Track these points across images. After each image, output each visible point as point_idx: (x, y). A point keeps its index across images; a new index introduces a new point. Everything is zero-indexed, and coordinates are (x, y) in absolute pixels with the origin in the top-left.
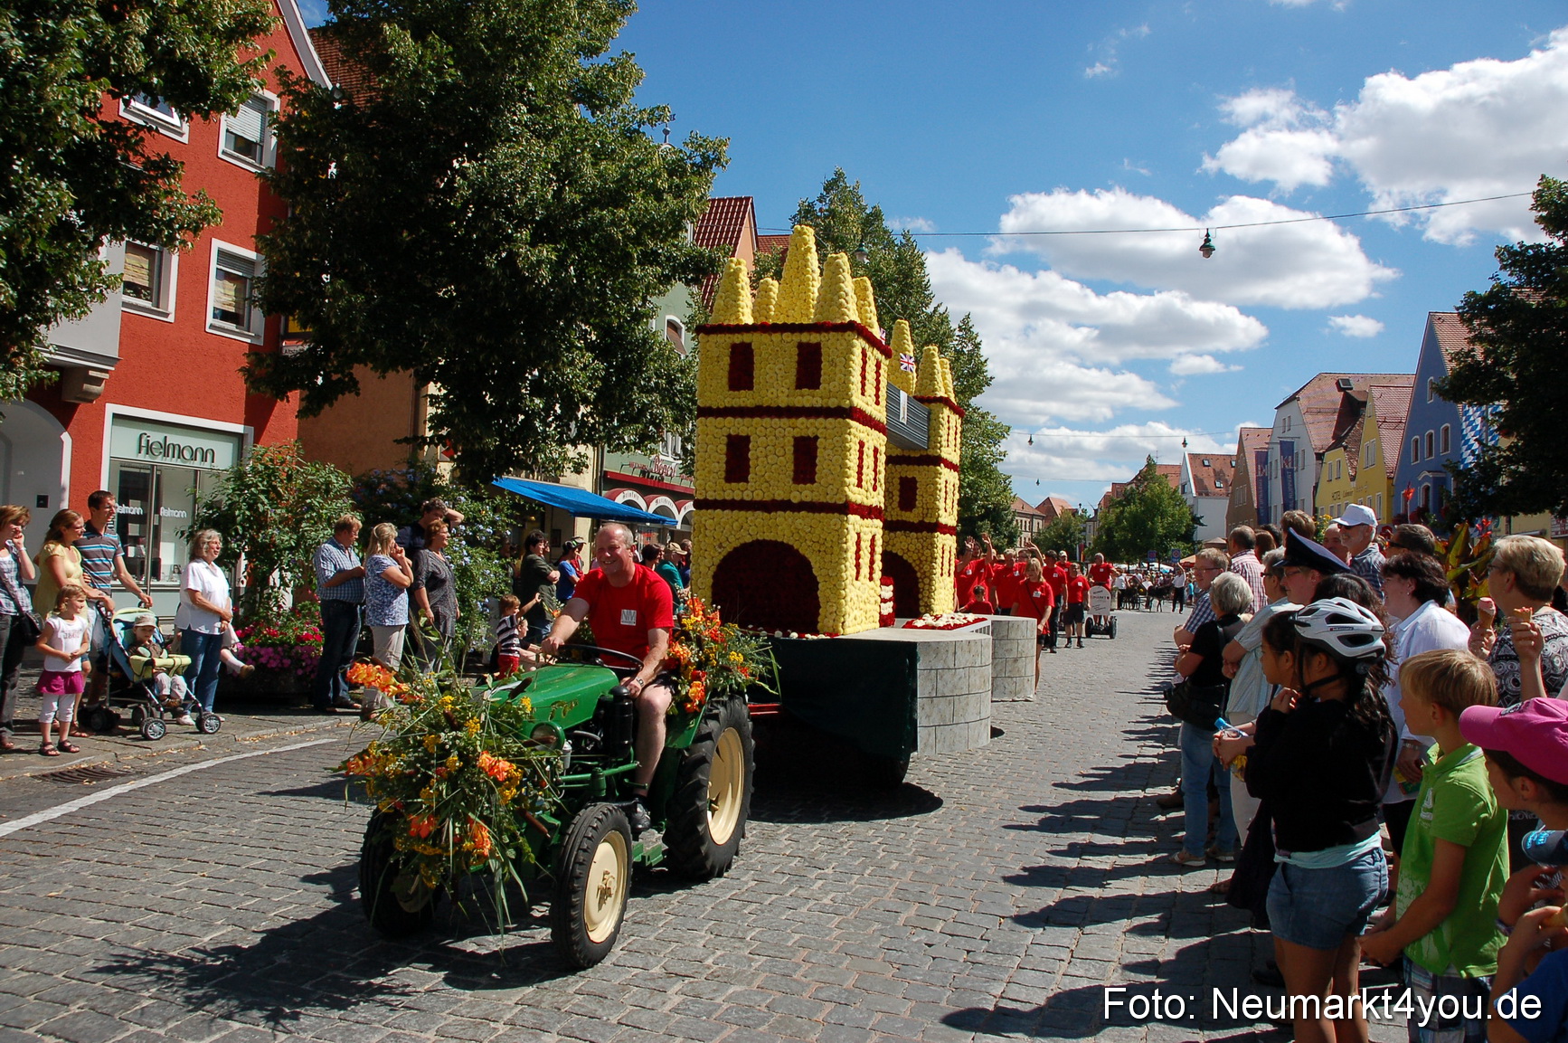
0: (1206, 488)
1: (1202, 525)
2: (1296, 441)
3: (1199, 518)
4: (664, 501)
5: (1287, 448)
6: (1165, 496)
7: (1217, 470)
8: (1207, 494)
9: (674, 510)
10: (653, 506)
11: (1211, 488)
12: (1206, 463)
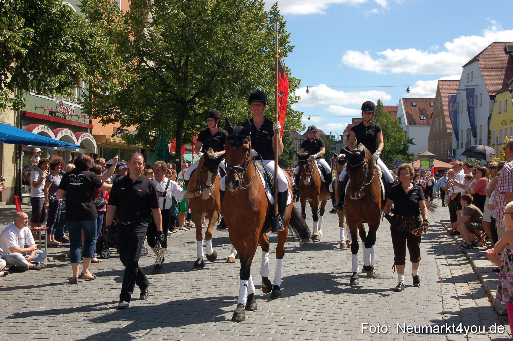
0: (414, 120)
1: (413, 144)
2: (476, 88)
3: (411, 140)
4: (67, 132)
5: (471, 93)
6: (390, 126)
7: (421, 108)
8: (415, 124)
9: (74, 138)
10: (60, 136)
11: (417, 120)
12: (414, 104)
